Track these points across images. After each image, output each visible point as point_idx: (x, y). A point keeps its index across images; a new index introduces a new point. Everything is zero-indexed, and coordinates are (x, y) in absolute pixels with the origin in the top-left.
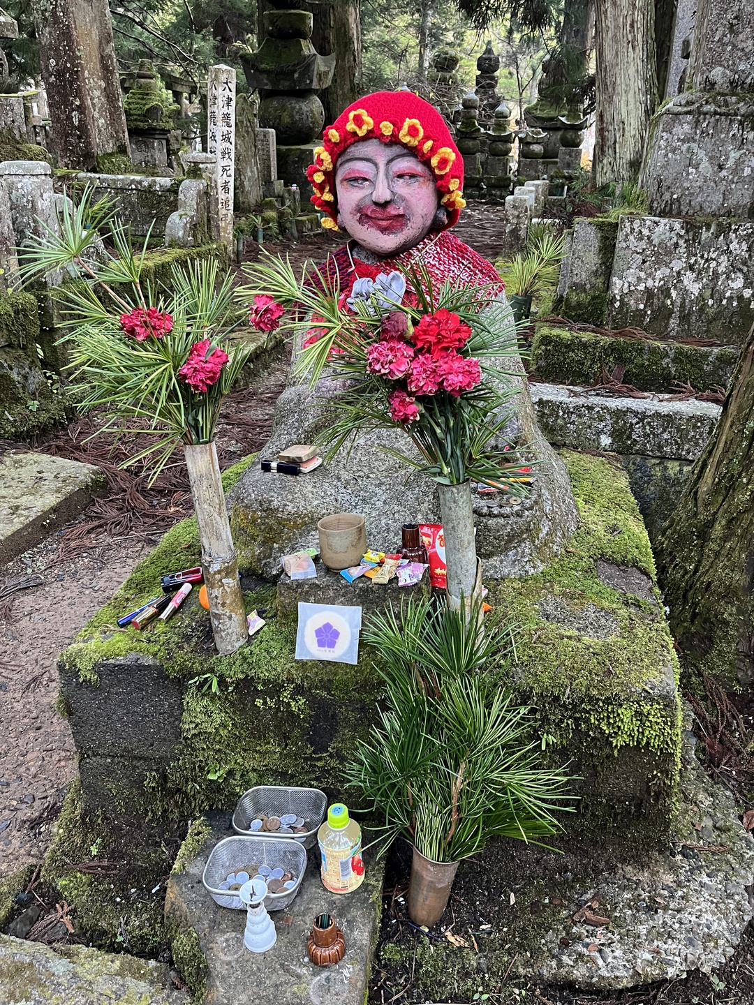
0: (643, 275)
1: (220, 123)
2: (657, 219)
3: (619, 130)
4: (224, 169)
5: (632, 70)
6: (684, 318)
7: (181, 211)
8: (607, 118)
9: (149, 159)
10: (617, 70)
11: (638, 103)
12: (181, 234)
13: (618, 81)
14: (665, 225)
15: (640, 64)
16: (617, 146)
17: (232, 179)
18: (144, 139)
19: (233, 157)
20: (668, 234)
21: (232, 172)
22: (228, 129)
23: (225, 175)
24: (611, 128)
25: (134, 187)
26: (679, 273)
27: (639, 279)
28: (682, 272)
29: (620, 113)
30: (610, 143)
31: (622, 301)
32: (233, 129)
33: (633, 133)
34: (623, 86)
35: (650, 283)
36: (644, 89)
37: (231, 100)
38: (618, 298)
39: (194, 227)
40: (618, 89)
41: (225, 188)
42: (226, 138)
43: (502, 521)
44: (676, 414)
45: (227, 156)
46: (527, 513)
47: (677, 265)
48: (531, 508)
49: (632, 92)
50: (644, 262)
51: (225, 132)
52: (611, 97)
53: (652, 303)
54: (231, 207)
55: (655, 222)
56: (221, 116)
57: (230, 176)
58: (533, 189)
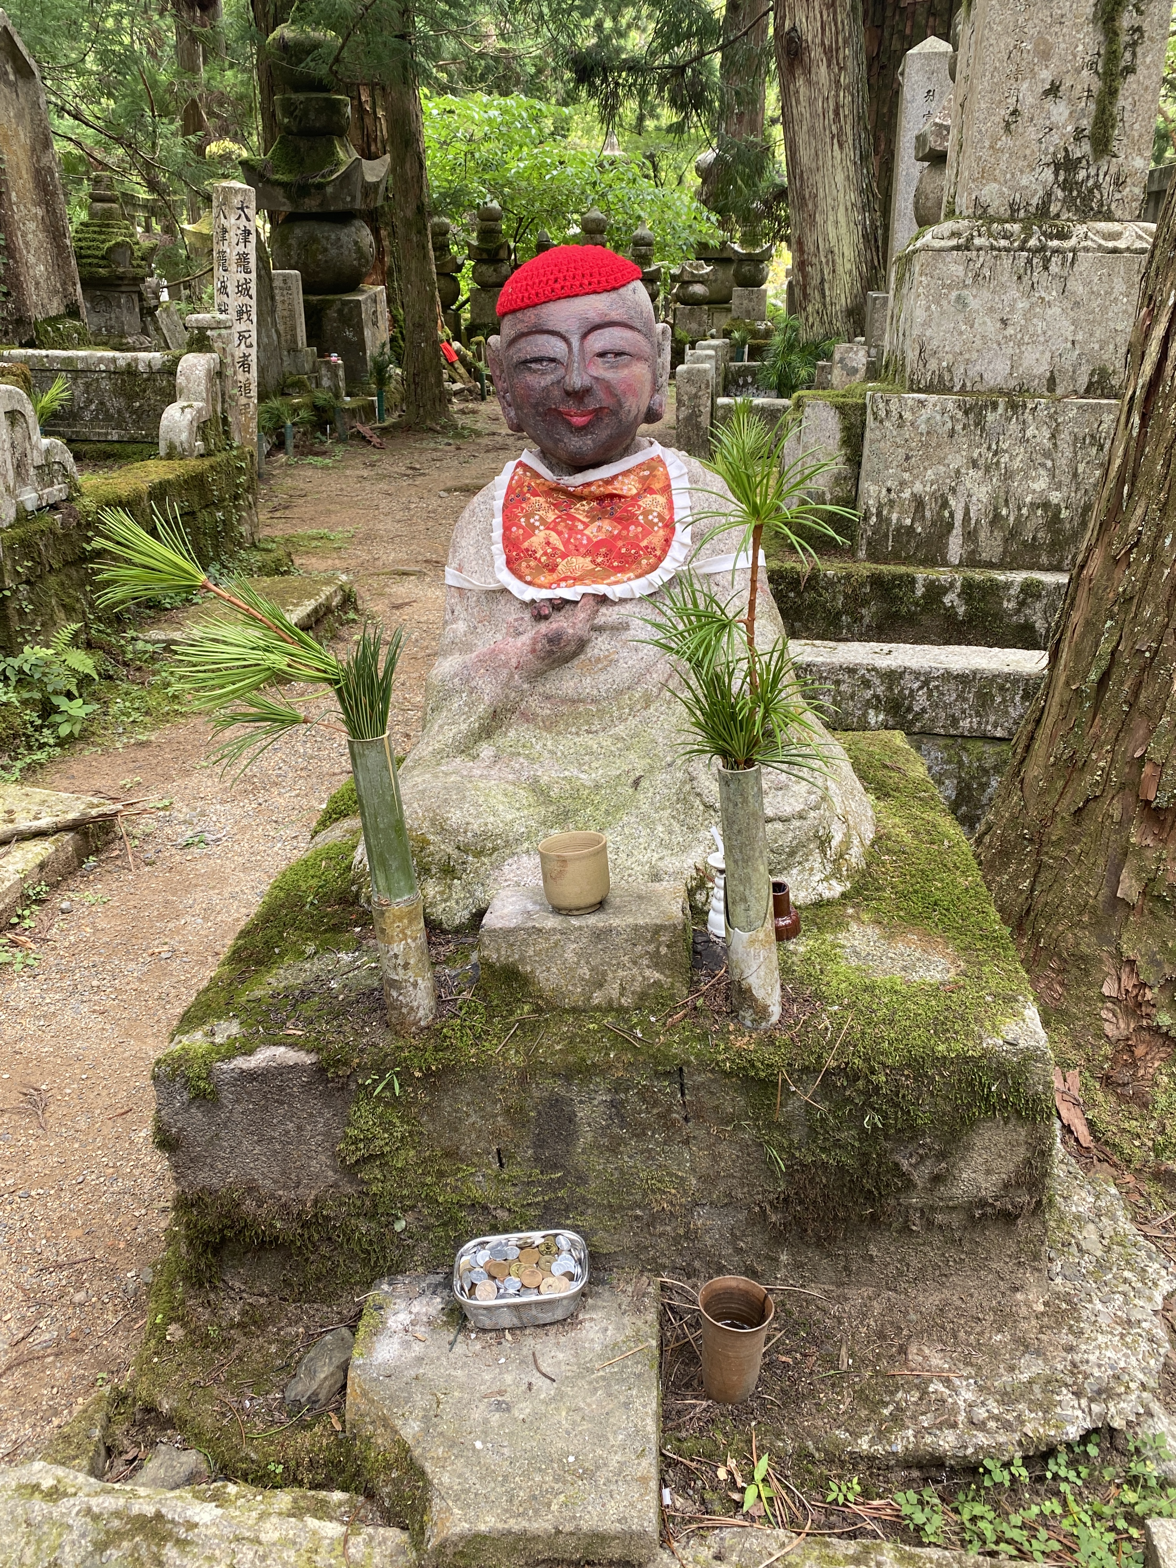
0: (906, 476)
1: (233, 267)
2: (922, 396)
3: (827, 262)
4: (242, 336)
5: (840, 177)
6: (970, 536)
7: (181, 403)
8: (810, 247)
9: (113, 322)
10: (818, 177)
11: (852, 225)
12: (184, 436)
13: (821, 194)
14: (935, 405)
15: (852, 168)
16: (826, 286)
17: (254, 351)
18: (105, 293)
19: (254, 318)
20: (938, 417)
21: (254, 340)
22: (247, 276)
23: (243, 346)
24: (814, 260)
25: (103, 367)
26: (958, 472)
27: (902, 483)
28: (963, 471)
29: (826, 239)
30: (815, 282)
31: (879, 514)
32: (253, 276)
33: (848, 266)
34: (829, 200)
35: (918, 487)
36: (859, 205)
37: (249, 233)
38: (874, 511)
39: (202, 429)
40: (822, 205)
41: (245, 364)
42: (243, 289)
43: (779, 826)
44: (974, 673)
45: (245, 316)
46: (812, 814)
47: (956, 461)
48: (816, 808)
49: (842, 209)
50: (908, 458)
51: (242, 281)
52: (812, 216)
53: (923, 516)
54: (254, 393)
55: (920, 401)
56: (234, 258)
57: (251, 346)
58: (712, 352)
